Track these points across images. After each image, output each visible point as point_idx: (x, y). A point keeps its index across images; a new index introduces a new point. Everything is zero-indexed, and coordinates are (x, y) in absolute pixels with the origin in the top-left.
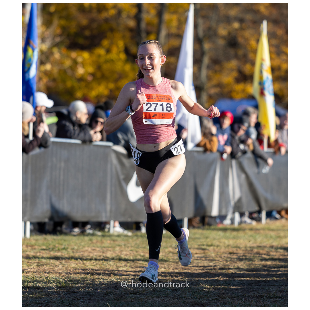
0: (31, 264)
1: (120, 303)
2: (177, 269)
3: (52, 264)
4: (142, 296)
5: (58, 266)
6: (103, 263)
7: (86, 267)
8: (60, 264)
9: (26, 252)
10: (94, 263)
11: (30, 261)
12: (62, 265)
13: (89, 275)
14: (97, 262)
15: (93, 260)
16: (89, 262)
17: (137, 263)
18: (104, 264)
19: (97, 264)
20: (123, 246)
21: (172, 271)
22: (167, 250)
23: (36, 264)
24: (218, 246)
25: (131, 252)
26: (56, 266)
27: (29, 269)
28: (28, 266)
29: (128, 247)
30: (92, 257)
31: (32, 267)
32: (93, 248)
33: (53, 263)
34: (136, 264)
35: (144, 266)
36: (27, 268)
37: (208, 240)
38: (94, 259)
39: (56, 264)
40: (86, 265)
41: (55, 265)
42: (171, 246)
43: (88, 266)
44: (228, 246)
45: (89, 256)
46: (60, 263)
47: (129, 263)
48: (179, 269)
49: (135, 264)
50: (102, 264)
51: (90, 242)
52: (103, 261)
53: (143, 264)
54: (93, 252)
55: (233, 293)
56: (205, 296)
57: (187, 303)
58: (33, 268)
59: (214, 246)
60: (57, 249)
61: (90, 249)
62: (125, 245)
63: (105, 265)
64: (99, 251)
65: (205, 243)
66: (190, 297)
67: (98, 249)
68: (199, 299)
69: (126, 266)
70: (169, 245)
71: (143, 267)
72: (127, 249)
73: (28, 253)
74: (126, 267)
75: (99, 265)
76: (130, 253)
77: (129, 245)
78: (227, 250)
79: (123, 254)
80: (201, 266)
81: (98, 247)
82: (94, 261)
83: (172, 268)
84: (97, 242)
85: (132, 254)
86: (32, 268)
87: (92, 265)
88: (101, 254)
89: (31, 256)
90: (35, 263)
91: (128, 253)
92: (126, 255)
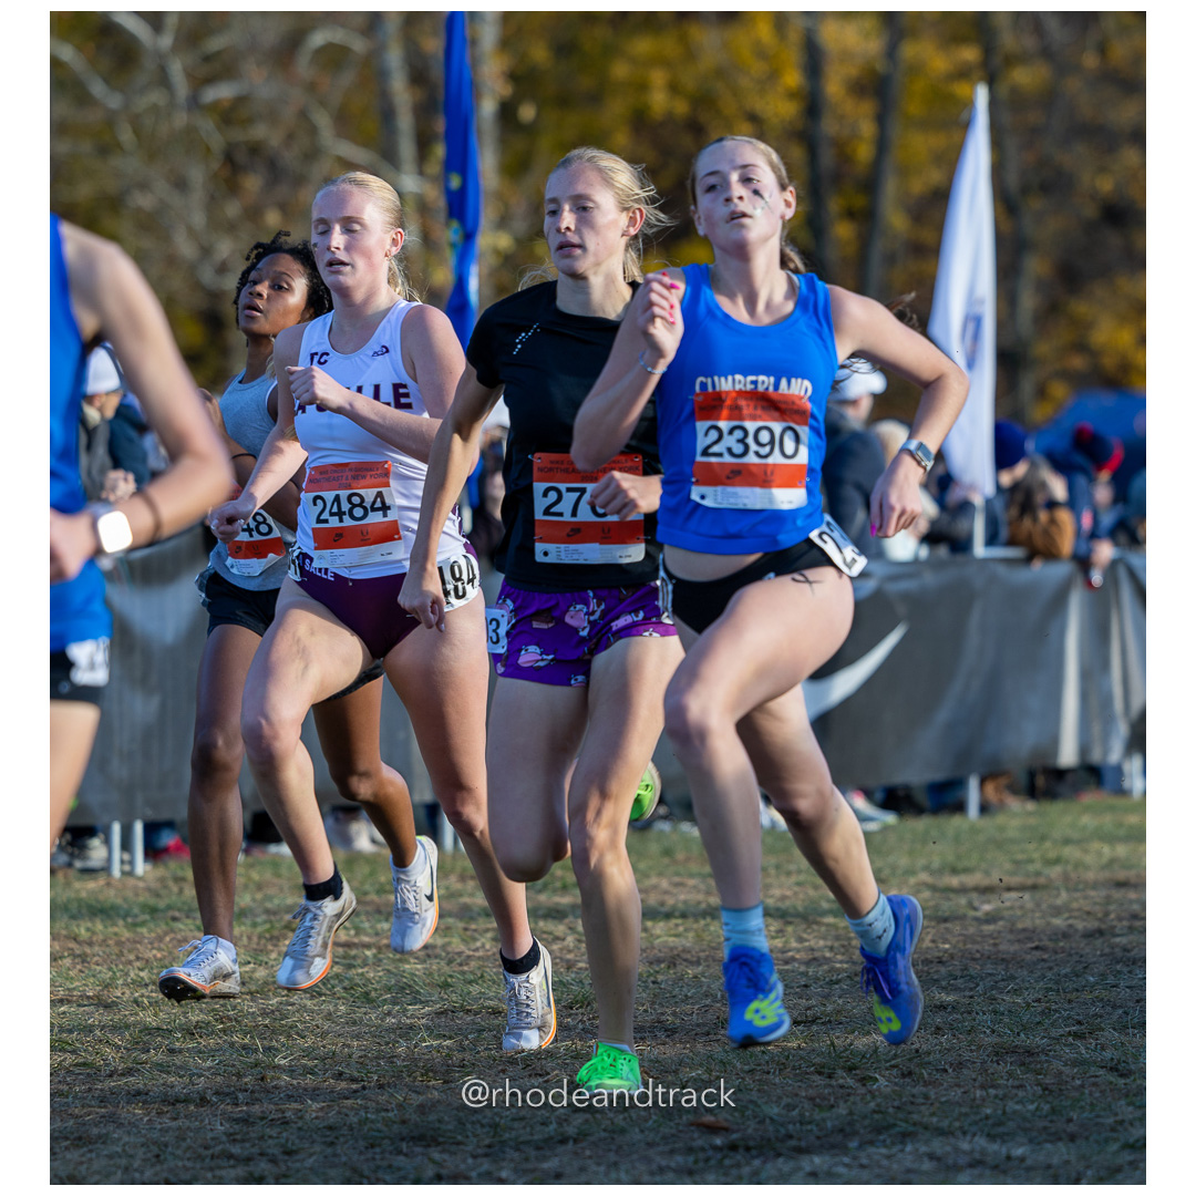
0: (477, 935)
1: (763, 1052)
2: (945, 941)
3: (545, 932)
4: (833, 1029)
5: (564, 939)
6: (707, 925)
7: (651, 939)
8: (569, 932)
9: (461, 895)
10: (677, 925)
11: (473, 926)
12: (576, 936)
13: (662, 966)
14: (690, 922)
15: (676, 918)
16: (661, 924)
17: (817, 923)
18: (712, 928)
19: (686, 930)
20: (772, 871)
21: (930, 945)
22: (912, 880)
23: (489, 935)
24: (1078, 865)
25: (796, 889)
26: (557, 939)
27: (469, 949)
28: (463, 940)
29: (789, 874)
30: (674, 908)
31: (478, 944)
32: (677, 879)
33: (545, 929)
34: (815, 927)
35: (841, 932)
36: (462, 947)
37: (1048, 844)
38: (677, 914)
39: (557, 934)
40: (652, 935)
41: (551, 937)
42: (926, 868)
43: (659, 937)
44: (1112, 861)
45: (662, 904)
46: (570, 928)
47: (790, 923)
48: (954, 941)
49: (809, 927)
50: (703, 931)
51: (666, 860)
52: (709, 920)
53: (835, 926)
54: (675, 891)
55: (1126, 1013)
56: (1038, 1023)
57: (979, 1047)
58: (483, 946)
59: (1067, 862)
60: (558, 884)
61: (664, 884)
62: (778, 867)
63: (716, 931)
64: (695, 887)
65: (1036, 855)
66: (989, 1027)
67: (691, 882)
68: (1018, 1034)
69: (780, 935)
70: (921, 862)
71: (837, 938)
72: (783, 879)
73: (466, 900)
74: (784, 936)
75: (696, 931)
76: (796, 893)
77: (792, 867)
78: (1106, 874)
79: (772, 896)
80: (1024, 930)
81: (691, 876)
82: (679, 921)
83: (929, 937)
84: (688, 860)
85: (801, 896)
86: (477, 950)
87: (672, 932)
88: (700, 897)
89: (476, 909)
90: (487, 930)
91: (788, 893)
92: (783, 898)
